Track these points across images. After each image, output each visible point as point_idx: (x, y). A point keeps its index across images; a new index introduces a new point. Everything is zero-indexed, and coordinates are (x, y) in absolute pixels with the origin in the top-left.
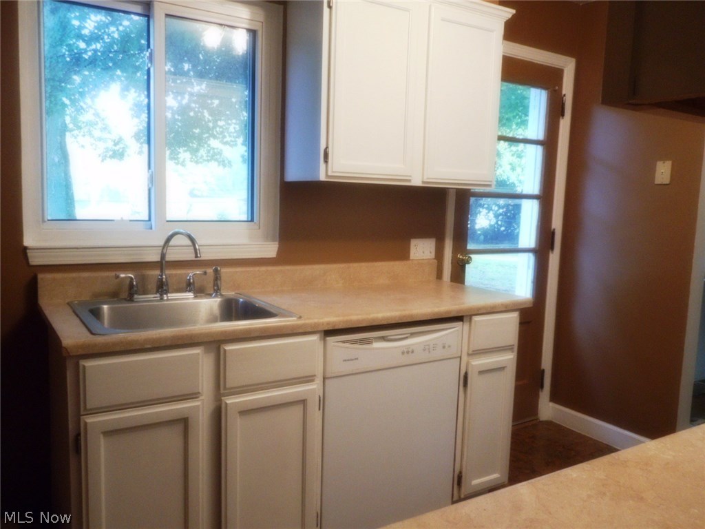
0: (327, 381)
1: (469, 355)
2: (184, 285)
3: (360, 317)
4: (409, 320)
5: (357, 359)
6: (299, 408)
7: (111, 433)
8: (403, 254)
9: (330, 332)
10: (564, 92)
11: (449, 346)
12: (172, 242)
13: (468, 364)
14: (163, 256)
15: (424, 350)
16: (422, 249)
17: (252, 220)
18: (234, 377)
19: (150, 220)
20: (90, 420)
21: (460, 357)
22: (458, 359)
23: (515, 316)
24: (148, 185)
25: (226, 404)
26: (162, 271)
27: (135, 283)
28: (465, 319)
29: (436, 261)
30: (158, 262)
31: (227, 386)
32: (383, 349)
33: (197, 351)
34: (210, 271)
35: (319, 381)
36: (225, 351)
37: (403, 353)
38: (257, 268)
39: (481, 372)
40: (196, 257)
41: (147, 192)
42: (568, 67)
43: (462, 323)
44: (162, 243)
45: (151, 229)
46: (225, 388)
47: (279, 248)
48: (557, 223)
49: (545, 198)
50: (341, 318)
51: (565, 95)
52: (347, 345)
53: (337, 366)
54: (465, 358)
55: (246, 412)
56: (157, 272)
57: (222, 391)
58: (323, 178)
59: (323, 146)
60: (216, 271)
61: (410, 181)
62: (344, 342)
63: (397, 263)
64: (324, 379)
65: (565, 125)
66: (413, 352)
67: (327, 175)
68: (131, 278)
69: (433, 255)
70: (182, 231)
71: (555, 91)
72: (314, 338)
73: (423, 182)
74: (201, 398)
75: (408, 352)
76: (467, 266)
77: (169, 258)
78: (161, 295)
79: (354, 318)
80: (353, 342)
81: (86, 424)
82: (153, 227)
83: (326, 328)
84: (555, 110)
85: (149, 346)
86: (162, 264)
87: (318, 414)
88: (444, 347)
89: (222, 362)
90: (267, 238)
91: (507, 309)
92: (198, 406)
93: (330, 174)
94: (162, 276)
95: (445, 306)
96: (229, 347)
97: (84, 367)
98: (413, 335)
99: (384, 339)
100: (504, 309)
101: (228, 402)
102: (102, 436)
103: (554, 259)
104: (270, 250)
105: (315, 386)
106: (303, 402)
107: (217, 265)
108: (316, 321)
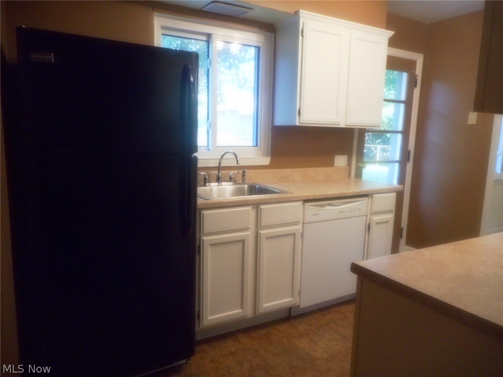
0: (304, 225)
1: (371, 214)
2: (228, 178)
3: (320, 193)
4: (343, 196)
5: (318, 214)
6: (292, 238)
7: (214, 245)
8: (331, 164)
9: (306, 201)
10: (417, 74)
11: (361, 210)
12: (224, 157)
13: (370, 219)
14: (220, 163)
15: (350, 211)
16: (340, 161)
17: (257, 146)
18: (265, 221)
19: (208, 146)
20: (205, 238)
21: (367, 216)
22: (365, 217)
23: (394, 194)
24: (207, 128)
25: (260, 233)
26: (219, 172)
27: (207, 177)
28: (369, 196)
29: (348, 167)
30: (217, 167)
31: (262, 225)
32: (331, 210)
33: (249, 208)
34: (241, 172)
35: (301, 224)
36: (261, 208)
37: (340, 212)
38: (260, 171)
39: (377, 223)
40: (238, 164)
41: (206, 132)
42: (419, 59)
43: (367, 198)
44: (220, 157)
45: (209, 150)
46: (260, 226)
47: (271, 160)
48: (411, 146)
49: (405, 133)
50: (312, 194)
51: (417, 75)
52: (314, 207)
53: (309, 218)
54: (369, 216)
55: (269, 238)
56: (217, 172)
57: (259, 227)
58: (297, 124)
59: (298, 108)
60: (244, 172)
61: (339, 125)
62: (312, 206)
63: (329, 168)
64: (303, 224)
65: (417, 92)
66: (344, 212)
67: (300, 123)
68: (205, 175)
69: (346, 164)
70: (230, 151)
71: (412, 73)
72: (300, 203)
73: (346, 125)
74: (250, 230)
75: (342, 212)
76: (363, 169)
77: (222, 165)
78: (219, 183)
79: (318, 194)
80: (317, 206)
81: (203, 240)
82: (210, 149)
83: (305, 199)
84: (412, 83)
85: (229, 205)
86: (219, 168)
87: (301, 240)
88: (359, 210)
89: (259, 214)
90: (265, 155)
91: (390, 191)
92: (248, 235)
93: (301, 122)
94: (219, 173)
95: (353, 190)
96: (262, 207)
97: (203, 214)
98: (344, 203)
99: (330, 205)
100: (389, 191)
101: (261, 232)
102: (209, 246)
103: (410, 166)
104: (266, 161)
105: (299, 227)
106: (294, 235)
107: (244, 169)
108: (301, 195)
